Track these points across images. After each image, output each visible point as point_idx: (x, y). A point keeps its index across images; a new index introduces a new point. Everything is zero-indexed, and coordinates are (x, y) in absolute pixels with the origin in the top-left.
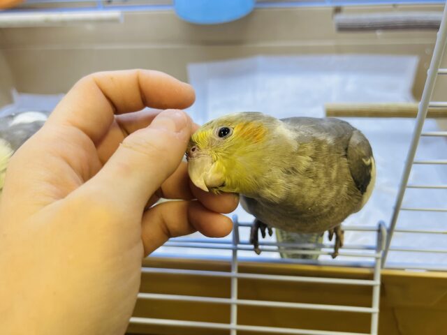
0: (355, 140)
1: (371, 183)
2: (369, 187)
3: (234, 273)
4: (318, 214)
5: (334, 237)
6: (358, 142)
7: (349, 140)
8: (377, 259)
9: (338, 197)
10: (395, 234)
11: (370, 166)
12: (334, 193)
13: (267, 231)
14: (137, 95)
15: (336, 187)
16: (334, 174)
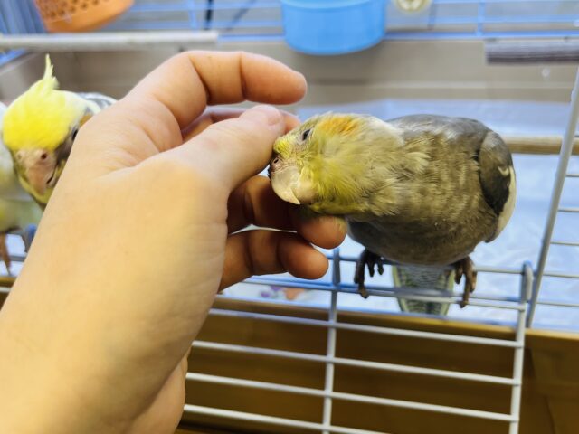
0: (489, 143)
1: (509, 200)
2: (506, 205)
3: (332, 322)
4: (444, 233)
5: (463, 279)
6: (493, 145)
7: (482, 141)
8: (521, 311)
9: (469, 211)
10: (544, 280)
11: (509, 177)
12: (463, 205)
13: (376, 267)
14: (237, 79)
15: (466, 197)
16: (462, 179)
